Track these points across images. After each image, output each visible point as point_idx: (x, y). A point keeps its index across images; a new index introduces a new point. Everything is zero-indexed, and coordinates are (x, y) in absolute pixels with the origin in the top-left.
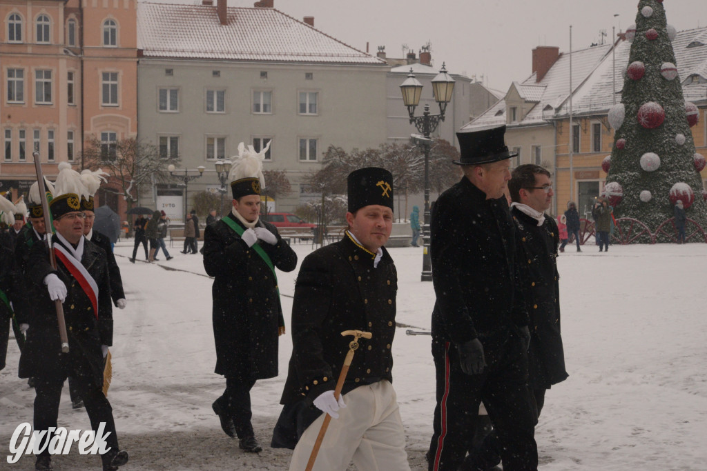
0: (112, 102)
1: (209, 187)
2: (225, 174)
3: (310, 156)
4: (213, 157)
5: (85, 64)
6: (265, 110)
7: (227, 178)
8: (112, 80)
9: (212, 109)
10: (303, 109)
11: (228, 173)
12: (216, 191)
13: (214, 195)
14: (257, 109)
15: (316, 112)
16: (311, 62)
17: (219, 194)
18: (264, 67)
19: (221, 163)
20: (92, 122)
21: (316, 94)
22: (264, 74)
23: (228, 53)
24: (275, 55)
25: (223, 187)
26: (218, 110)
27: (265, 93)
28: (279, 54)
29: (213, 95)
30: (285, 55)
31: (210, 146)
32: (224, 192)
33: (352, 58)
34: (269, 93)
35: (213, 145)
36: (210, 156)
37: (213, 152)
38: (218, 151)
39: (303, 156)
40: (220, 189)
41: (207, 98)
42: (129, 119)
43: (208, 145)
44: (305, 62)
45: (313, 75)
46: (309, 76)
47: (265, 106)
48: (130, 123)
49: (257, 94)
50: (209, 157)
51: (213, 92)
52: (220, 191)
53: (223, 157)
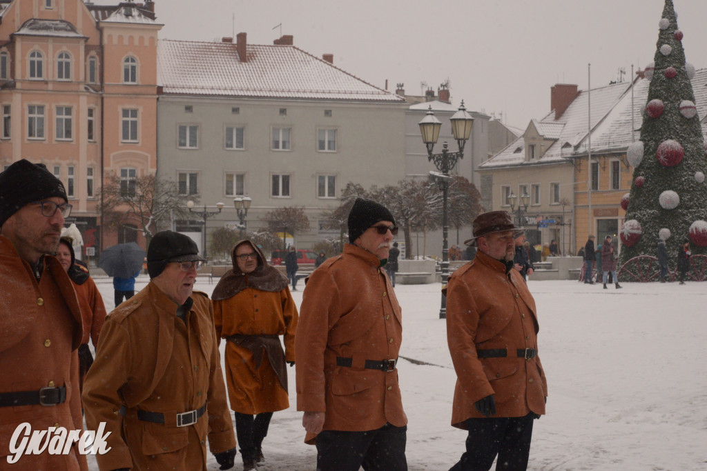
0: (132, 139)
1: (228, 223)
2: (244, 211)
3: (329, 193)
4: (232, 194)
5: (105, 100)
6: (284, 147)
7: (246, 215)
8: (132, 116)
9: (231, 146)
10: (322, 146)
11: (246, 209)
12: (235, 227)
13: (233, 231)
14: (276, 145)
15: (334, 149)
16: (330, 99)
17: (239, 230)
18: (283, 104)
19: (240, 199)
20: (111, 157)
21: (335, 131)
22: (283, 111)
23: (248, 90)
24: (294, 92)
25: (241, 224)
26: (237, 147)
27: (284, 130)
28: (298, 92)
29: (232, 132)
30: (304, 92)
31: (229, 183)
32: (243, 228)
33: (371, 96)
34: (288, 130)
35: (232, 182)
36: (229, 192)
37: (232, 188)
38: (237, 188)
39: (321, 193)
40: (239, 225)
41: (227, 134)
42: (149, 156)
43: (227, 181)
44: (324, 99)
45: (332, 112)
46: (328, 113)
47: (284, 143)
48: (149, 160)
49: (276, 130)
50: (227, 193)
51: (232, 129)
52: (239, 227)
53: (242, 194)
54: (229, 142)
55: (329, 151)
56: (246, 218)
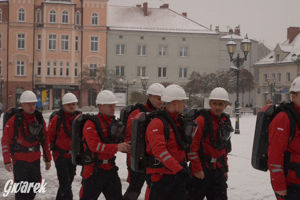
1: (139, 89)
2: (145, 84)
3: (184, 76)
4: (140, 76)
6: (164, 55)
9: (140, 54)
10: (181, 55)
11: (146, 83)
12: (141, 91)
13: (140, 93)
14: (160, 54)
15: (187, 56)
16: (185, 33)
17: (143, 92)
18: (163, 35)
19: (144, 78)
21: (187, 48)
22: (164, 39)
23: (148, 29)
25: (144, 89)
27: (164, 47)
28: (171, 30)
30: (174, 30)
31: (139, 70)
32: (145, 92)
33: (204, 32)
34: (166, 47)
35: (140, 70)
36: (139, 75)
37: (140, 73)
38: (142, 73)
39: (181, 76)
40: (143, 90)
43: (138, 70)
44: (182, 33)
46: (184, 39)
47: (164, 53)
49: (160, 47)
50: (138, 76)
51: (140, 46)
52: (143, 91)
53: (144, 76)
54: (139, 52)
55: (185, 57)
56: (146, 87)
